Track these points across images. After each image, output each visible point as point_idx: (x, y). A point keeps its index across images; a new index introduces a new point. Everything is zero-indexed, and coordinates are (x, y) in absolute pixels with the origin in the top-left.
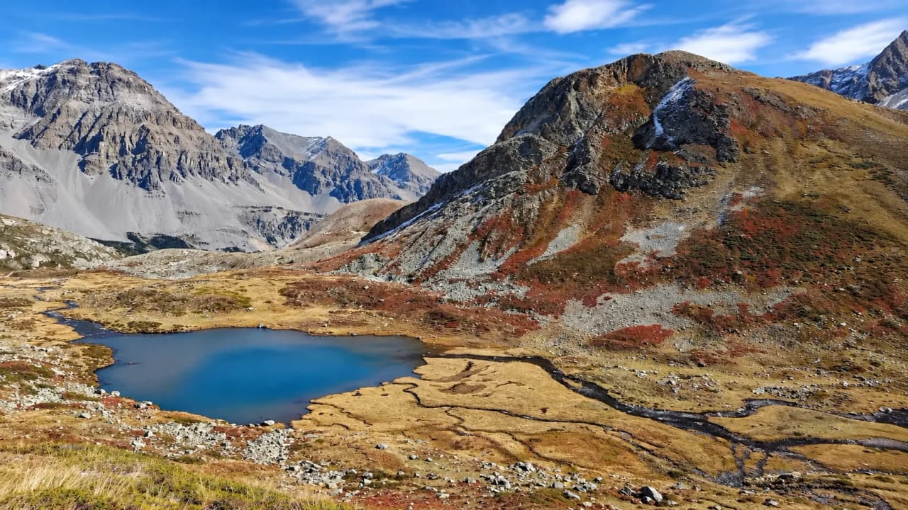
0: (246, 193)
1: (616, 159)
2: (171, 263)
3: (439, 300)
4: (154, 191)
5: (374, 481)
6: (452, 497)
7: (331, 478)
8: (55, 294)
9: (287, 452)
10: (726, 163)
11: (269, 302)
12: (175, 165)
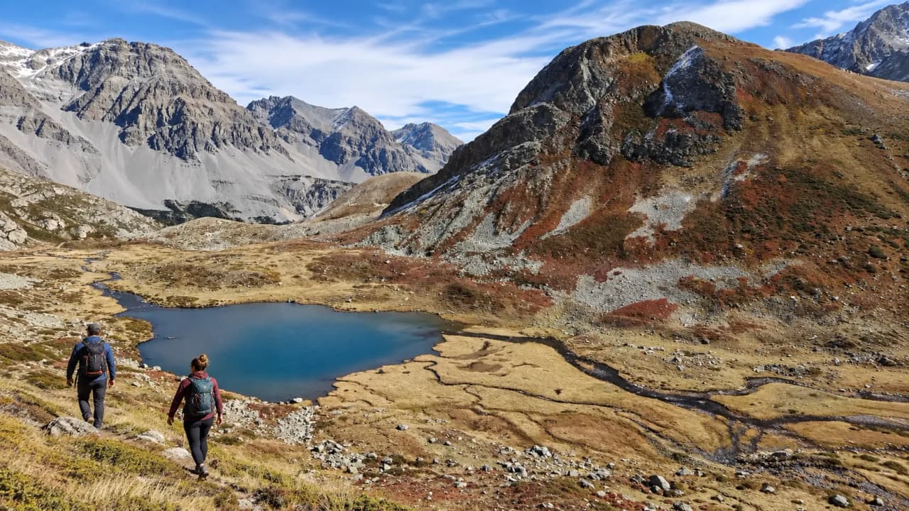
0: (276, 163)
1: (627, 129)
2: (207, 234)
3: (456, 273)
4: (190, 161)
5: (394, 466)
6: (470, 486)
7: (352, 462)
8: (101, 265)
9: (312, 430)
10: (733, 131)
11: (297, 277)
12: (209, 134)
